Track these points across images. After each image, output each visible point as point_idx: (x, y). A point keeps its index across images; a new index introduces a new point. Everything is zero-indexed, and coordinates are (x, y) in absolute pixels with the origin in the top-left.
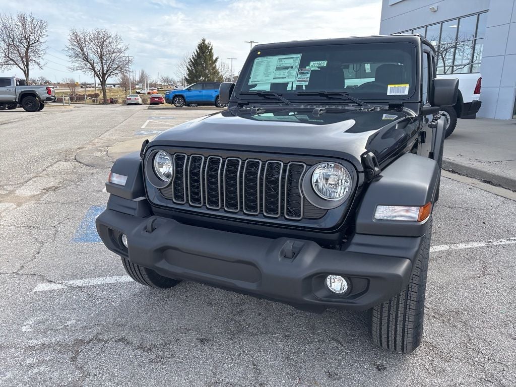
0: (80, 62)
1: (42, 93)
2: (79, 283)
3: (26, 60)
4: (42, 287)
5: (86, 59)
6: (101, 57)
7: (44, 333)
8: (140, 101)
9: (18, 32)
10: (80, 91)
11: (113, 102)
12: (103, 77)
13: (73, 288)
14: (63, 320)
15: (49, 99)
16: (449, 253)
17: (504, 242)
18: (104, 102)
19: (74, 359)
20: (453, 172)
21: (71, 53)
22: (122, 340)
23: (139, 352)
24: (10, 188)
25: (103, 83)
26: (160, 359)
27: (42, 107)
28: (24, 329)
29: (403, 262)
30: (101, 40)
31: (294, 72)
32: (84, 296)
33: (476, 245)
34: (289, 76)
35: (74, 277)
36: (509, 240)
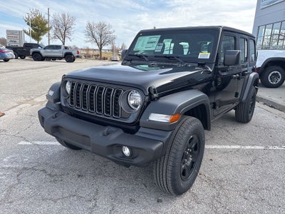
0: (91, 38)
1: (75, 54)
2: (38, 143)
3: (64, 37)
4: (23, 143)
5: (93, 36)
6: (101, 36)
7: (12, 163)
8: (118, 59)
9: (61, 22)
10: (91, 53)
11: (105, 59)
12: (101, 46)
13: (35, 145)
14: (23, 158)
15: (78, 57)
16: (238, 150)
17: (277, 148)
18: (101, 59)
19: (18, 176)
20: (272, 107)
21: (87, 33)
22: (43, 170)
23: (47, 176)
24: (32, 97)
25: (101, 49)
26: (55, 181)
27: (74, 60)
28: (5, 160)
29: (157, 143)
30: (102, 27)
31: (155, 45)
32: (38, 149)
33: (258, 147)
34: (153, 46)
35: (38, 140)
36: (281, 147)
